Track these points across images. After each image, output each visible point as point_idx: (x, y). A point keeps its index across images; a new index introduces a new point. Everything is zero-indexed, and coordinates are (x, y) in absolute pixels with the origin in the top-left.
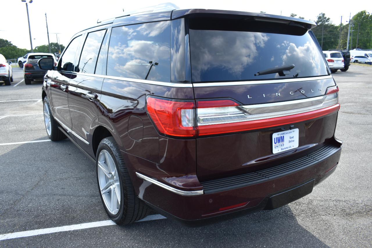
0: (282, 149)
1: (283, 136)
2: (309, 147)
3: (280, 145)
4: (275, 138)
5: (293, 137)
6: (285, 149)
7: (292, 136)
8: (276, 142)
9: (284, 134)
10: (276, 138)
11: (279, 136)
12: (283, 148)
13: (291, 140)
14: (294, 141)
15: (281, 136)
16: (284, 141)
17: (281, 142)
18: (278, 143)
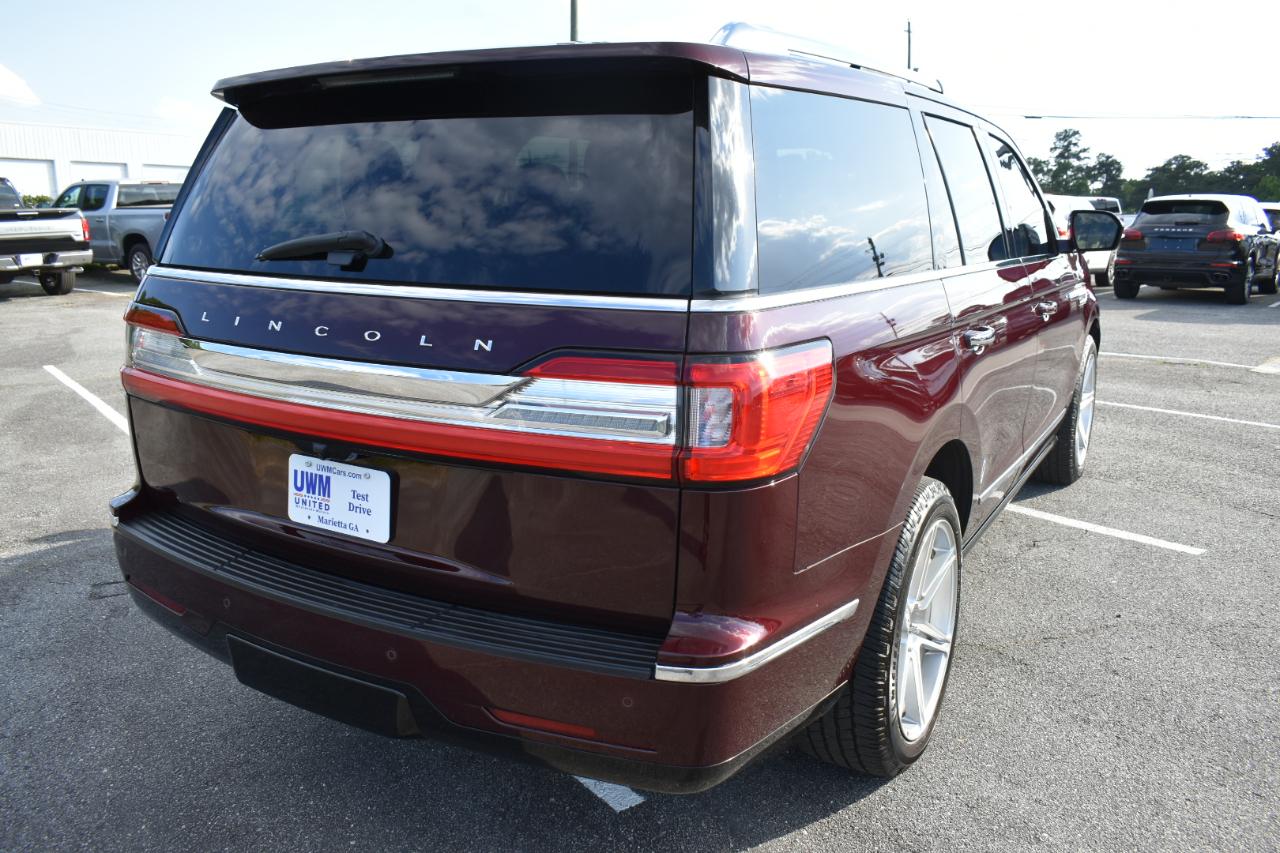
0: (321, 519)
1: (328, 478)
2: (456, 569)
3: (315, 502)
4: (296, 472)
5: (365, 498)
6: (334, 524)
7: (361, 491)
8: (299, 485)
9: (329, 470)
10: (302, 473)
11: (313, 470)
12: (327, 517)
13: (356, 502)
14: (368, 512)
15: (320, 473)
16: (329, 496)
17: (319, 494)
18: (308, 492)
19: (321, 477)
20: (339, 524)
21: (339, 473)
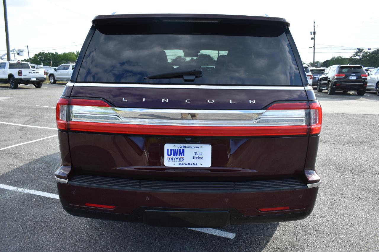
0: (180, 164)
1: (183, 150)
2: (240, 171)
3: (177, 159)
4: (168, 150)
5: (200, 154)
6: (186, 164)
7: (198, 152)
8: (169, 154)
9: (184, 147)
10: (171, 150)
11: (176, 148)
12: (182, 162)
13: (196, 156)
14: (202, 158)
15: (180, 148)
16: (184, 156)
17: (179, 156)
18: (174, 155)
19: (180, 150)
20: (189, 164)
21: (188, 147)
